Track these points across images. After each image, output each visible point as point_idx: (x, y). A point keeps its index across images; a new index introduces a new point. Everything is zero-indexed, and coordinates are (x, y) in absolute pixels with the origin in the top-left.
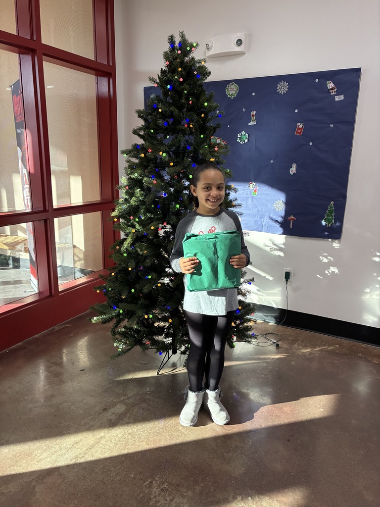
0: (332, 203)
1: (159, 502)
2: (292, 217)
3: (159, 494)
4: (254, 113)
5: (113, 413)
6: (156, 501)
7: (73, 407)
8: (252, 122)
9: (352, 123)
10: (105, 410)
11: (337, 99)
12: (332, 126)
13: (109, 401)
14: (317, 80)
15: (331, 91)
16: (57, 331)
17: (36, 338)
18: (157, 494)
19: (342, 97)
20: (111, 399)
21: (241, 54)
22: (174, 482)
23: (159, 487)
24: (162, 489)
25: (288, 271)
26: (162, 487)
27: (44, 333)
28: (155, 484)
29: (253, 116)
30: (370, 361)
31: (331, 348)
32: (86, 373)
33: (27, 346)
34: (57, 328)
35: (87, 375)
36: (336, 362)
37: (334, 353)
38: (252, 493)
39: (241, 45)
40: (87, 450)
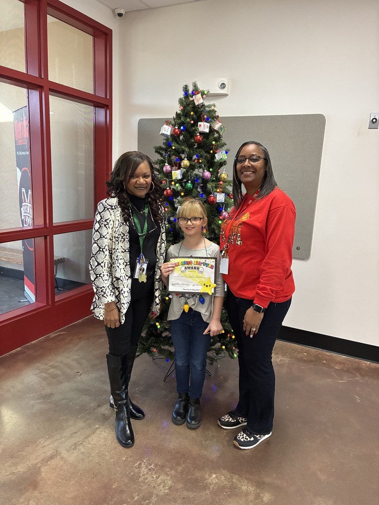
1: (146, 479)
3: (147, 473)
5: (106, 409)
6: (144, 478)
7: (70, 404)
10: (99, 406)
13: (102, 398)
16: (53, 338)
17: (34, 344)
18: (145, 473)
20: (104, 397)
21: (226, 95)
22: (159, 463)
23: (147, 467)
24: (149, 469)
26: (150, 467)
27: (41, 340)
28: (144, 466)
30: (333, 368)
31: (300, 355)
32: (81, 375)
33: (25, 351)
34: (52, 335)
35: (82, 377)
36: (303, 368)
37: (301, 360)
38: (225, 472)
39: (224, 87)
40: (85, 438)
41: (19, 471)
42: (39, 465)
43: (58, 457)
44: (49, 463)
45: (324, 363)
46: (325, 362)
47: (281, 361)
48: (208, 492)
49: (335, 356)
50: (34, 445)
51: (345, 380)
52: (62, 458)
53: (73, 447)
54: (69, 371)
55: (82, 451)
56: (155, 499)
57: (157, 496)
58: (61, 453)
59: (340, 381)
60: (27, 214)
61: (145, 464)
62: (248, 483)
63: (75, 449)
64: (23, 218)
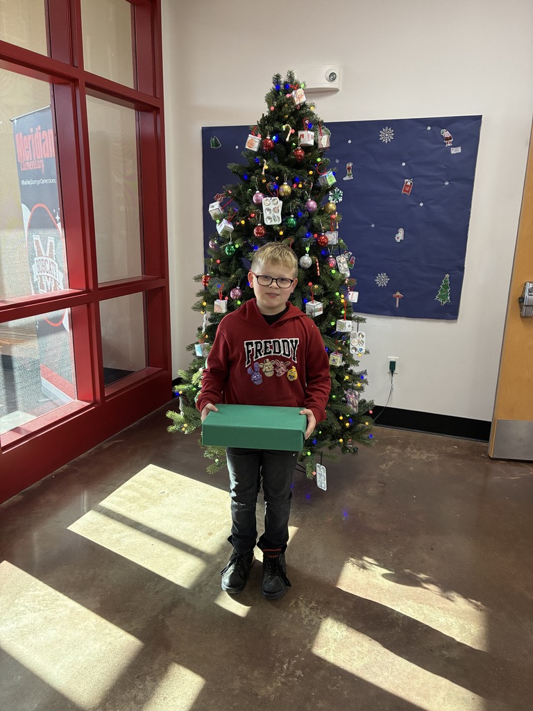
0: (447, 276)
1: (312, 620)
2: (398, 294)
3: (310, 613)
4: (351, 165)
6: (309, 620)
8: (347, 177)
9: (471, 182)
10: (210, 534)
11: (454, 151)
12: (447, 183)
13: (211, 524)
14: (429, 128)
15: (446, 142)
16: (108, 449)
17: (84, 459)
18: (308, 613)
19: (459, 150)
20: (213, 522)
21: (335, 91)
22: (321, 600)
23: (307, 606)
24: (311, 608)
25: (393, 360)
26: (310, 606)
27: (91, 452)
29: (349, 168)
31: (449, 450)
32: (168, 495)
33: (76, 468)
34: (105, 445)
35: (171, 497)
36: (459, 464)
37: (453, 456)
38: (410, 602)
39: (334, 79)
40: (208, 577)
41: (137, 629)
42: (161, 617)
43: (183, 604)
44: (173, 613)
45: (483, 457)
46: (483, 455)
47: (428, 457)
48: (398, 629)
50: (142, 592)
51: (516, 476)
52: (189, 605)
53: (197, 589)
54: (149, 491)
55: (212, 593)
56: (334, 645)
57: (335, 640)
58: (184, 599)
59: (513, 478)
60: (46, 274)
61: (302, 602)
62: (444, 613)
63: (200, 591)
64: (36, 279)
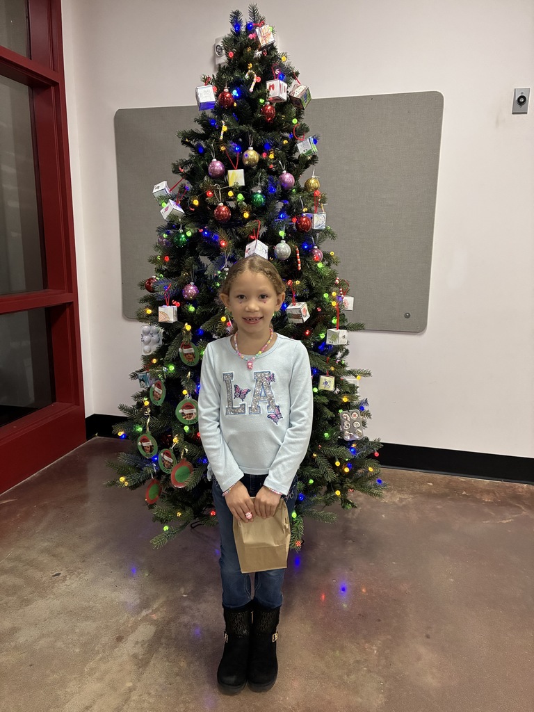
5: (137, 643)
7: (59, 644)
10: (119, 639)
13: (121, 621)
30: (480, 501)
31: (424, 488)
32: (64, 579)
35: (67, 582)
36: (439, 507)
37: (429, 495)
45: (465, 495)
46: (464, 493)
47: (401, 500)
49: (475, 482)
51: (508, 518)
54: (38, 575)
59: (505, 522)
